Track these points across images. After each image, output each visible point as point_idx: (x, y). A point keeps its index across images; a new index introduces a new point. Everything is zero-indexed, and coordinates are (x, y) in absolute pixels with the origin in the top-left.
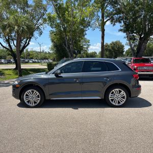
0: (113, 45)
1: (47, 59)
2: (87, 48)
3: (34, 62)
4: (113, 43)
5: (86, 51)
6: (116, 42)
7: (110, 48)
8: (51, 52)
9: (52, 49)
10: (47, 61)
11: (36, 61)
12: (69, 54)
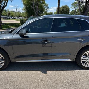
0: (63, 8)
1: (22, 17)
2: (47, 10)
3: (13, 19)
4: (63, 6)
5: (46, 11)
6: (65, 6)
7: (61, 10)
8: (24, 12)
9: (24, 10)
10: (21, 18)
11: (15, 18)
12: (36, 13)
